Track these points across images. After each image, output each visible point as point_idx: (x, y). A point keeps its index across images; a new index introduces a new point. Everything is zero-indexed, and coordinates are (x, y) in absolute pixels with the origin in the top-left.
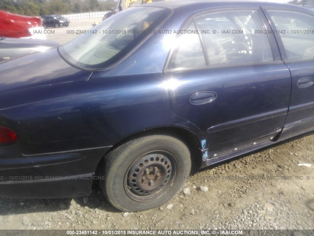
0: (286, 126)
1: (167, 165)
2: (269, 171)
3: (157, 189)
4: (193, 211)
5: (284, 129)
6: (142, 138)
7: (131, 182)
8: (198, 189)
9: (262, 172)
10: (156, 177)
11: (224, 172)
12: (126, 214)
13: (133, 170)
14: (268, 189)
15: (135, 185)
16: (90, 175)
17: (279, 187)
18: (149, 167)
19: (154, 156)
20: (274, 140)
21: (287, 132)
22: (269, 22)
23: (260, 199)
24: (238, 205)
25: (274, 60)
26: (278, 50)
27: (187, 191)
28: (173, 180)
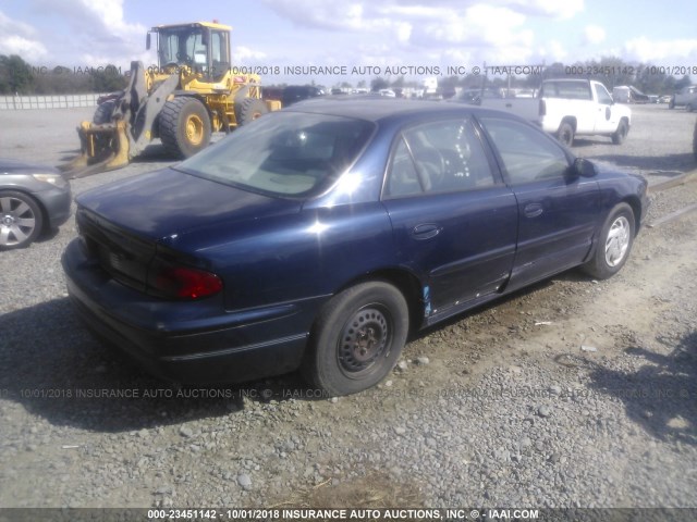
0: (515, 269)
1: (382, 324)
2: (499, 335)
3: (371, 360)
4: (422, 383)
5: (513, 274)
6: (359, 286)
7: (343, 349)
8: (416, 362)
9: (490, 337)
10: (370, 342)
11: (441, 340)
12: (335, 399)
13: (347, 331)
14: (506, 352)
15: (348, 354)
16: (303, 336)
17: (519, 349)
18: (362, 329)
19: (370, 312)
20: (500, 290)
21: (518, 278)
22: (478, 133)
23: (501, 362)
24: (475, 371)
25: (495, 182)
26: (497, 168)
27: (403, 365)
28: (389, 347)
